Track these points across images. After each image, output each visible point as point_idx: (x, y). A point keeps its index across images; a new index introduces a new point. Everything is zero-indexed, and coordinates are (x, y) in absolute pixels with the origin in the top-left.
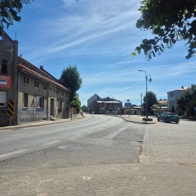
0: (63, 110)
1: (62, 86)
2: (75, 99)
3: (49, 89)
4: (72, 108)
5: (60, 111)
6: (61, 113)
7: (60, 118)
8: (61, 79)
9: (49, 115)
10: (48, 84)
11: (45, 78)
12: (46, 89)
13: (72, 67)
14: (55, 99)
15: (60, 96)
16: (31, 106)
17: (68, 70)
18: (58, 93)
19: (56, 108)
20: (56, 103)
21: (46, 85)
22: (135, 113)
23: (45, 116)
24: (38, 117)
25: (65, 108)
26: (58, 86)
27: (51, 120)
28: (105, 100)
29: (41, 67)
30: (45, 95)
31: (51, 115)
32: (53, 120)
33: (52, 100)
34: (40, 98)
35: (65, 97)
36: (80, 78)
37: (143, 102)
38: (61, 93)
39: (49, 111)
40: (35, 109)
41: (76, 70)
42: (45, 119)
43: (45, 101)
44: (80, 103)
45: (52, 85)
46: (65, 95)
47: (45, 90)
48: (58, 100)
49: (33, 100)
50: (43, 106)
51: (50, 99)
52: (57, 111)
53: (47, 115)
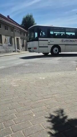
0: (25, 45)
1: (23, 29)
3: (15, 31)
5: (23, 46)
6: (24, 48)
7: (23, 51)
8: (22, 24)
9: (16, 49)
11: (11, 23)
13: (29, 14)
14: (19, 38)
15: (22, 35)
16: (5, 43)
17: (26, 17)
19: (21, 44)
20: (20, 41)
21: (13, 29)
23: (14, 50)
24: (9, 50)
26: (20, 29)
27: (18, 52)
29: (8, 16)
30: (12, 35)
31: (18, 49)
32: (20, 52)
33: (17, 39)
34: (10, 38)
35: (26, 37)
36: (35, 23)
38: (22, 34)
39: (16, 46)
40: (7, 45)
41: (32, 16)
42: (14, 51)
43: (13, 39)
47: (12, 32)
48: (21, 38)
49: (5, 39)
50: (12, 44)
51: (16, 38)
52: (21, 46)
53: (15, 49)
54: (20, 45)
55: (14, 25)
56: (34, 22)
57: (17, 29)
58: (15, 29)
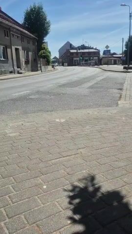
0: (30, 62)
1: (27, 32)
2: (44, 48)
3: (11, 35)
4: (41, 60)
5: (27, 62)
6: (30, 66)
7: (28, 71)
8: (25, 23)
9: (16, 68)
10: (9, 29)
11: (4, 21)
12: (8, 37)
13: (37, 5)
14: (20, 48)
15: (25, 44)
17: (31, 10)
18: (22, 40)
19: (23, 60)
20: (22, 53)
21: (7, 31)
22: (115, 63)
23: (11, 69)
24: (3, 70)
25: (33, 60)
26: (21, 31)
27: (19, 73)
28: (79, 48)
30: (8, 44)
31: (18, 68)
32: (21, 73)
33: (17, 50)
34: (4, 48)
35: (32, 46)
36: (47, 20)
37: (124, 49)
38: (26, 41)
39: (15, 63)
41: (42, 9)
42: (11, 72)
43: (9, 50)
44: (50, 53)
45: (14, 30)
46: (31, 42)
47: (6, 37)
48: (24, 49)
50: (8, 58)
51: (13, 48)
52: (24, 63)
53: (14, 68)
54: (21, 61)
55: (10, 24)
56: (45, 20)
57: (15, 32)
58: (13, 31)
